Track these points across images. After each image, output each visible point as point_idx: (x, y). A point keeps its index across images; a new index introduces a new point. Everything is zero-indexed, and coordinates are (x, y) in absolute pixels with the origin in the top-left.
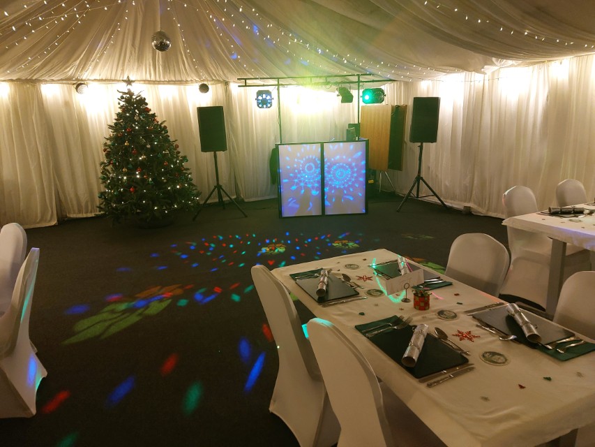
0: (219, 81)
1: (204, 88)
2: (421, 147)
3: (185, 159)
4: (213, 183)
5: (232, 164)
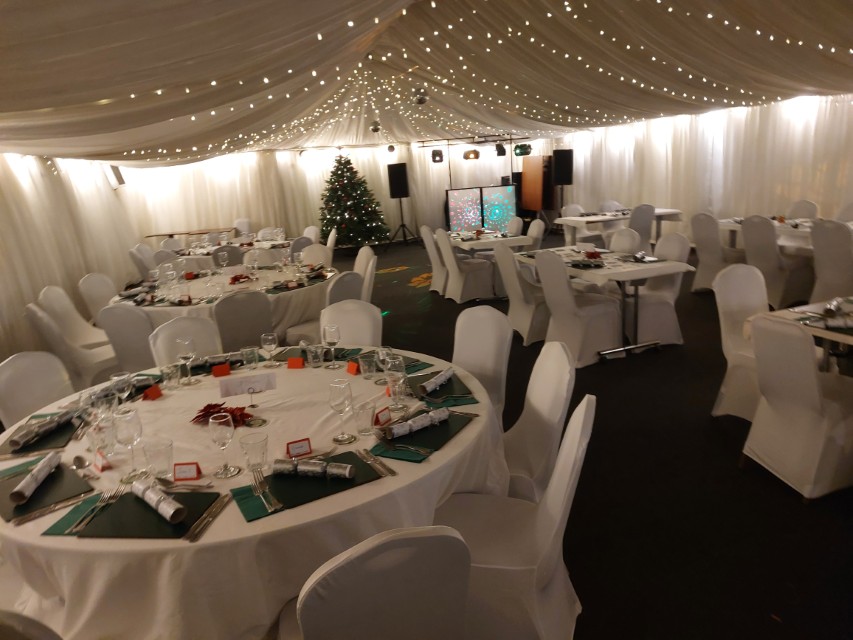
0: (402, 143)
1: (391, 148)
3: (378, 204)
4: (399, 223)
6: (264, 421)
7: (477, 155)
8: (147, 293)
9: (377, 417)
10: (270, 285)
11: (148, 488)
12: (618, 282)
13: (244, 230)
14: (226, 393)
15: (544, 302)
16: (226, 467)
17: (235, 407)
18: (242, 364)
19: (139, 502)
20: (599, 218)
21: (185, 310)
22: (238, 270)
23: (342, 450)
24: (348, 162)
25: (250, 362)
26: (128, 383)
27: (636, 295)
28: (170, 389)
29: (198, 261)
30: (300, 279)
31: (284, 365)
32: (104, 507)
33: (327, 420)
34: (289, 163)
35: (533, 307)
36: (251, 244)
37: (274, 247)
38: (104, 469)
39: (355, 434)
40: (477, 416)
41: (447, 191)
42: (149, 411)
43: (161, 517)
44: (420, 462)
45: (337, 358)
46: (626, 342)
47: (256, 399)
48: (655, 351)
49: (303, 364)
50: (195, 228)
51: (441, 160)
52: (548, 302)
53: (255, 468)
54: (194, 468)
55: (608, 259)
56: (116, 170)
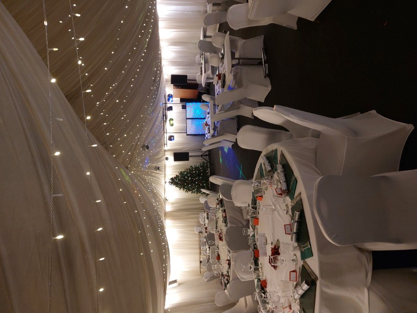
0: (164, 153)
1: (167, 159)
2: (189, 80)
3: (191, 167)
4: (200, 158)
5: (194, 150)
6: (278, 240)
7: (171, 119)
8: (224, 278)
9: (279, 194)
10: (224, 224)
11: (297, 292)
12: (232, 67)
13: (200, 229)
14: (265, 254)
15: (240, 101)
16: (293, 260)
17: (271, 252)
18: (255, 244)
19: (302, 296)
20: (203, 66)
21: (232, 263)
22: (217, 237)
23: (290, 212)
24: (172, 179)
25: (255, 241)
26: (259, 293)
27: (239, 59)
28: (263, 276)
29: (212, 253)
30: (222, 210)
31: (257, 226)
32: (304, 311)
33: (279, 214)
34: (171, 206)
35: (241, 105)
36: (206, 228)
37: (208, 218)
38: (290, 308)
39: (285, 204)
40: (282, 151)
41: (187, 135)
42: (271, 286)
43: (308, 290)
44: (297, 181)
45: (255, 204)
46: (260, 64)
47: (269, 242)
48: (266, 50)
49: (257, 218)
50: (198, 251)
51: (173, 136)
52: (239, 99)
53: (295, 248)
54: (291, 273)
55: (221, 71)
56: (171, 283)
